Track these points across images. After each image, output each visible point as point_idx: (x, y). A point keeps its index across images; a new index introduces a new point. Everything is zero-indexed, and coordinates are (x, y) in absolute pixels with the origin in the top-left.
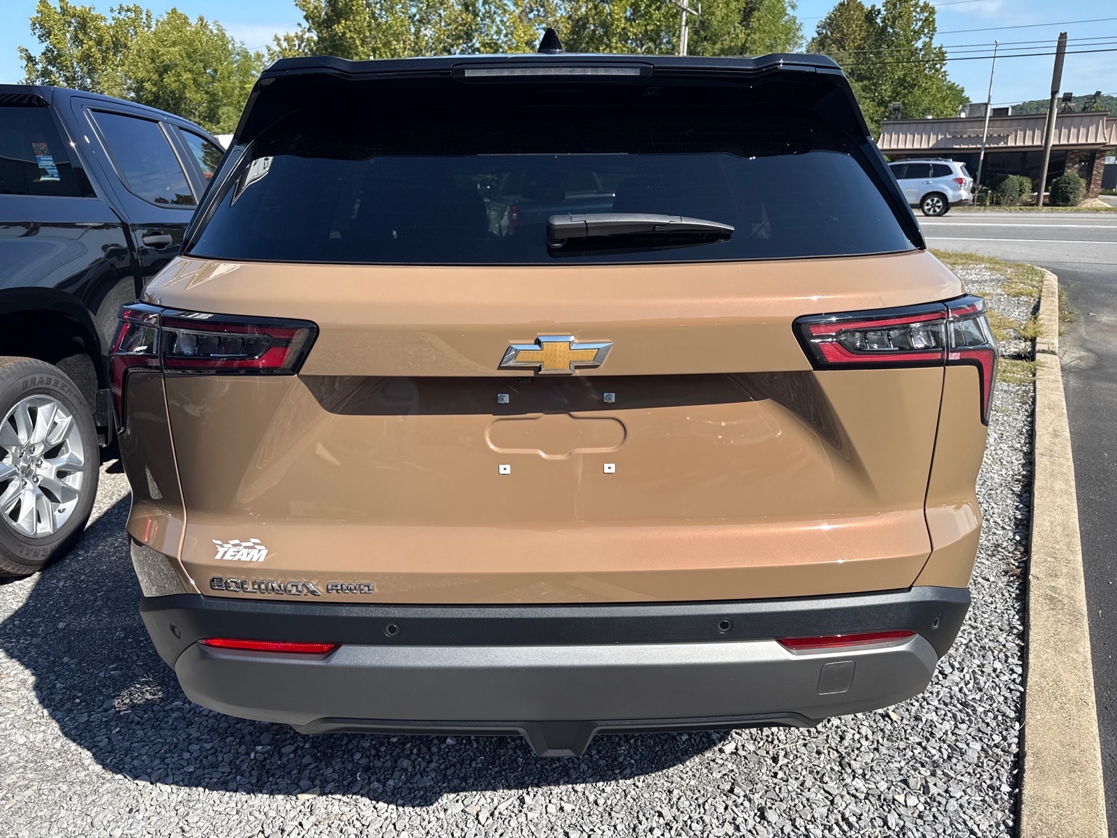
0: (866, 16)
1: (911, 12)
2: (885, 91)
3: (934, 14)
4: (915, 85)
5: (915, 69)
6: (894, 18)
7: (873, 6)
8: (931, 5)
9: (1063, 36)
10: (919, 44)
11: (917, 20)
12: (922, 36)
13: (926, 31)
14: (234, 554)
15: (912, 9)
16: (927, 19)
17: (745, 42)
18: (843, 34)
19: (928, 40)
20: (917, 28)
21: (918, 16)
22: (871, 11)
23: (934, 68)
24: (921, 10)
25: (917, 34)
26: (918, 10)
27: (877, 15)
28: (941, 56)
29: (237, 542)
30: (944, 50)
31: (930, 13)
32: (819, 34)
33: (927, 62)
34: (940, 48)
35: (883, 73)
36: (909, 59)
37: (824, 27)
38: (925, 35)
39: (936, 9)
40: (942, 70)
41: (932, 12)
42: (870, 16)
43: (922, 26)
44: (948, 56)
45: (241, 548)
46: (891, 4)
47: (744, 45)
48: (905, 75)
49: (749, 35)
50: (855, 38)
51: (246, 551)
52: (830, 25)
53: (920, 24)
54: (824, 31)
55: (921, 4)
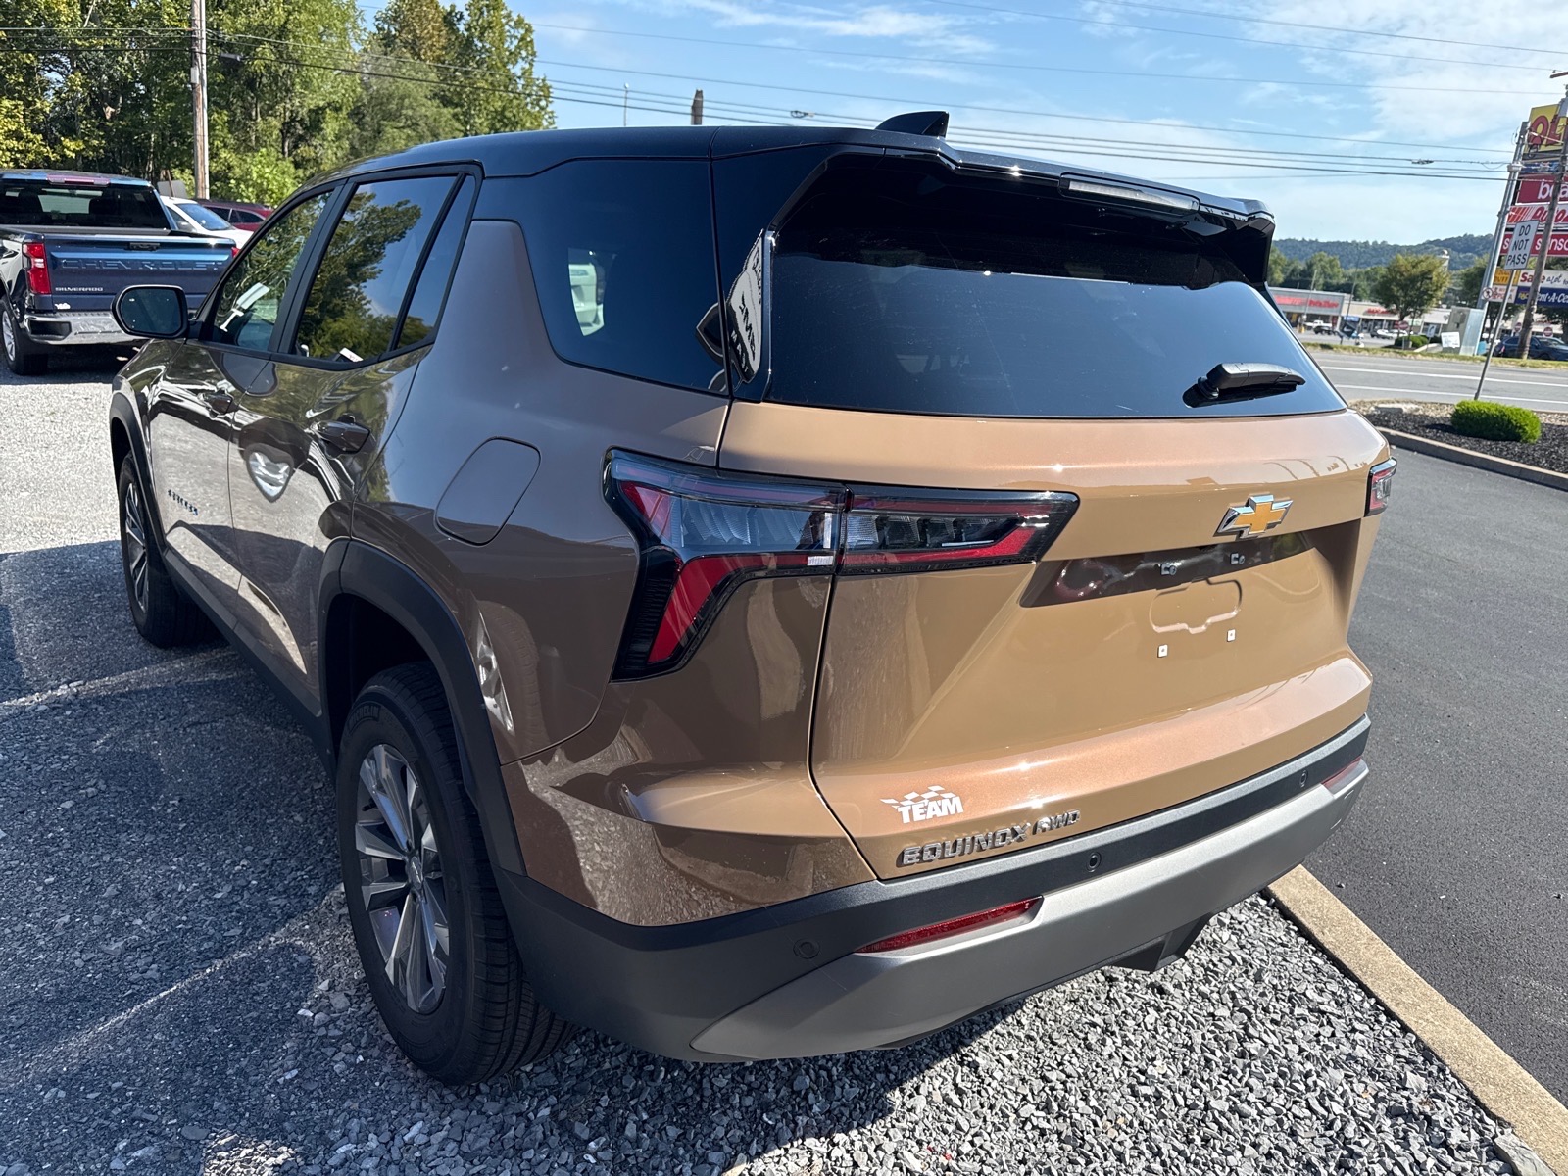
0: (445, 18)
1: (503, 26)
2: (481, 124)
3: (531, 32)
4: (518, 123)
5: (515, 102)
6: (483, 30)
7: (453, 7)
8: (526, 21)
9: (699, 94)
10: (517, 69)
11: (511, 37)
12: (520, 60)
13: (524, 53)
14: (922, 811)
15: (504, 21)
16: (523, 39)
17: (286, 22)
18: (415, 36)
19: (527, 66)
20: (512, 48)
21: (512, 31)
22: (450, 13)
23: (538, 105)
24: (516, 24)
25: (514, 56)
26: (512, 23)
27: (458, 20)
28: (545, 91)
29: (914, 795)
30: (548, 83)
31: (527, 31)
32: (379, 30)
33: (530, 95)
34: (543, 81)
35: (475, 100)
36: (506, 87)
37: (385, 21)
38: (523, 59)
39: (534, 28)
40: (549, 109)
41: (529, 31)
42: (449, 19)
43: (519, 47)
44: (554, 93)
45: (926, 801)
46: (475, 7)
47: (284, 26)
48: (504, 108)
49: (290, 13)
50: (433, 45)
51: (933, 804)
52: (395, 19)
53: (516, 42)
54: (386, 27)
55: (515, 17)
